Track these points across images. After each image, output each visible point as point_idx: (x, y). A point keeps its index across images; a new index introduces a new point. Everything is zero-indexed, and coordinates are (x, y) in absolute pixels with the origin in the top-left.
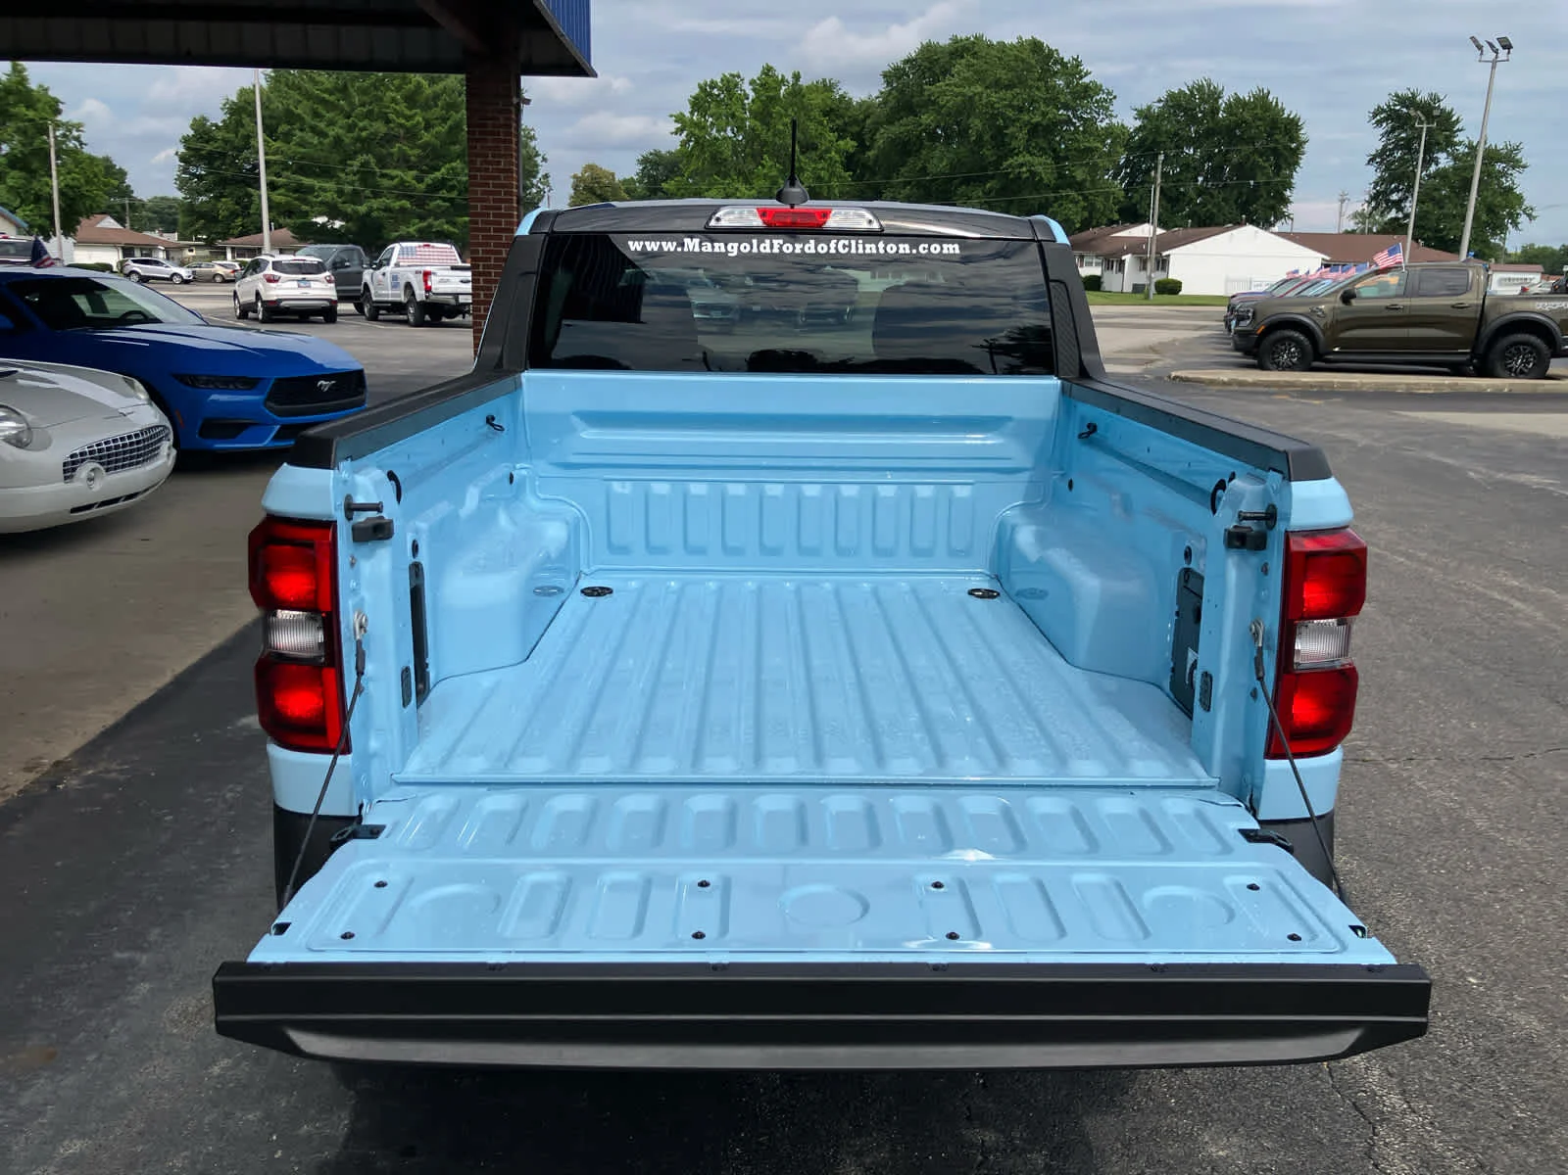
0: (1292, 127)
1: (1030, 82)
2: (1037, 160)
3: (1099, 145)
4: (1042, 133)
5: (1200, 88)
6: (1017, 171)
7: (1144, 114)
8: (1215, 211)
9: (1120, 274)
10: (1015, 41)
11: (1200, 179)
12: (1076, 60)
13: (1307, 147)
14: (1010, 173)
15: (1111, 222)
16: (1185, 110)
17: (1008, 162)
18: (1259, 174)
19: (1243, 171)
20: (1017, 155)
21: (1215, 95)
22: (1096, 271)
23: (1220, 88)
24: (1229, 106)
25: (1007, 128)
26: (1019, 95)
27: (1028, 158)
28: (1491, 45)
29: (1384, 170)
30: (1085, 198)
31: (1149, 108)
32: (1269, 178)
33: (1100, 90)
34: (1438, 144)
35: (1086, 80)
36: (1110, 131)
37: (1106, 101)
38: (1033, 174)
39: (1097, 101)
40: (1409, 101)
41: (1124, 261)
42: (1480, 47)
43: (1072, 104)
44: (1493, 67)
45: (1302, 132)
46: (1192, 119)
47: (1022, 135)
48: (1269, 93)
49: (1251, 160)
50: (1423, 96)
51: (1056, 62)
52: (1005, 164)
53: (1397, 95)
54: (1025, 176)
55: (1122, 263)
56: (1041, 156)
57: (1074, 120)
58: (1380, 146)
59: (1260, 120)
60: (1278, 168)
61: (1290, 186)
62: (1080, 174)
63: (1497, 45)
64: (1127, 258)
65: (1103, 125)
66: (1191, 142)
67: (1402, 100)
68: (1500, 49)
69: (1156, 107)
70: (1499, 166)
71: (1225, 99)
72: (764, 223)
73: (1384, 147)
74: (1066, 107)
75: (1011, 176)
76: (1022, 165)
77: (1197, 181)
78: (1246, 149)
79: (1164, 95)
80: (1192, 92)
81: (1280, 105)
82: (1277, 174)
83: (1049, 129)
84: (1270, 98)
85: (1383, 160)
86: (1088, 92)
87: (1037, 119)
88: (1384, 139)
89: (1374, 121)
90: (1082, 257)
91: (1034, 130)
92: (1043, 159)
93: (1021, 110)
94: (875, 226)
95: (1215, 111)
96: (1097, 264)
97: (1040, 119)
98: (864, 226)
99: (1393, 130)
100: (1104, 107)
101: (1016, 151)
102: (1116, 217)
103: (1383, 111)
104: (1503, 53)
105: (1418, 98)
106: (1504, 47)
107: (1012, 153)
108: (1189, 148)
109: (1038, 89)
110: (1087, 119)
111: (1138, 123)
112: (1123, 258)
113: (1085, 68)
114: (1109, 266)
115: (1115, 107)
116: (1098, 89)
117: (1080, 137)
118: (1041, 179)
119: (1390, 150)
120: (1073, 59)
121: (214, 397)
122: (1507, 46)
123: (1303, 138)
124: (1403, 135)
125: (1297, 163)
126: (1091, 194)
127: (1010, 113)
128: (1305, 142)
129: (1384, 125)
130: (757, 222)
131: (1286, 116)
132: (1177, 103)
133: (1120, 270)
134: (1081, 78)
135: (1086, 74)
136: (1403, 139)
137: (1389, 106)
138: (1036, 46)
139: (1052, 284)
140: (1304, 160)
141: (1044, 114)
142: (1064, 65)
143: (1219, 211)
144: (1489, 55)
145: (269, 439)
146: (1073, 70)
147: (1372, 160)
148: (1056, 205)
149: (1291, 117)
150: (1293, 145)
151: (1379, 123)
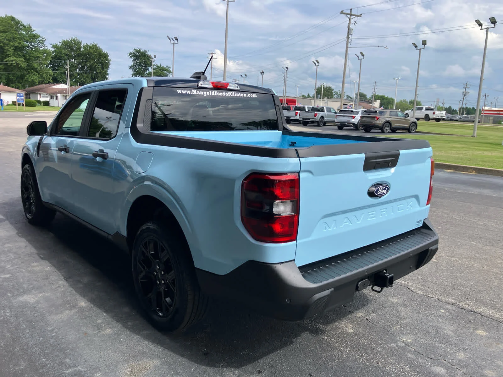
0: (106, 56)
1: (12, 31)
2: (18, 59)
3: (41, 56)
4: (18, 49)
5: (74, 40)
6: (11, 63)
7: (55, 47)
8: (85, 81)
9: (57, 101)
10: (10, 16)
11: (78, 70)
12: (29, 25)
13: (111, 62)
14: (8, 63)
15: (49, 82)
16: (70, 47)
17: (7, 59)
18: (97, 70)
19: (92, 68)
20: (10, 57)
21: (79, 43)
22: (47, 99)
23: (81, 41)
24: (84, 47)
25: (5, 47)
26: (9, 35)
27: (15, 58)
28: (172, 39)
29: (134, 71)
30: (39, 74)
31: (57, 45)
32: (101, 71)
33: (40, 37)
34: (148, 64)
35: (34, 33)
36: (44, 51)
37: (42, 41)
38: (18, 64)
39: (39, 40)
40: (138, 51)
41: (58, 96)
42: (170, 39)
43: (29, 40)
44: (174, 45)
45: (109, 57)
46: (72, 50)
47: (11, 50)
48: (97, 44)
49: (94, 65)
50: (142, 50)
51: (21, 25)
52: (5, 60)
53: (135, 49)
54: (14, 64)
55: (57, 97)
56: (20, 58)
57: (31, 46)
58: (132, 64)
59: (95, 52)
60: (103, 68)
61: (107, 74)
62: (36, 65)
63: (174, 39)
64: (59, 95)
65: (42, 49)
66: (74, 57)
67: (137, 51)
68: (175, 40)
69: (59, 45)
71: (83, 45)
72: (213, 86)
73: (134, 64)
74: (27, 41)
75: (9, 64)
76: (12, 61)
77: (76, 71)
78: (92, 62)
79: (61, 41)
80: (71, 41)
81: (101, 48)
82: (103, 70)
83: (22, 48)
84: (98, 46)
85: (133, 68)
86: (35, 37)
87: (16, 45)
88: (133, 62)
89: (129, 56)
90: (40, 94)
91: (16, 49)
92: (21, 59)
93: (10, 41)
94: (239, 89)
95: (80, 48)
96: (46, 97)
97: (18, 45)
99: (135, 60)
100: (42, 42)
101: (10, 55)
102: (52, 81)
103: (132, 54)
104: (176, 41)
105: (141, 51)
106: (176, 40)
107: (8, 56)
108: (72, 59)
109: (15, 34)
110: (36, 46)
111: (53, 50)
112: (57, 95)
113: (33, 28)
114: (52, 97)
115: (46, 43)
116: (39, 37)
117: (34, 53)
118: (21, 66)
119: (135, 65)
120: (28, 25)
122: (177, 40)
123: (110, 59)
124: (138, 61)
125: (109, 67)
126: (41, 72)
127: (6, 42)
128: (110, 61)
129: (133, 58)
131: (103, 52)
132: (66, 44)
133: (57, 99)
134: (32, 32)
135: (34, 31)
136: (138, 62)
137: (133, 53)
138: (13, 19)
139: (276, 106)
140: (111, 66)
141: (19, 43)
142: (25, 27)
143: (86, 81)
144: (172, 42)
146: (28, 29)
147: (130, 68)
148: (28, 75)
149: (105, 52)
150: (107, 61)
151: (131, 57)
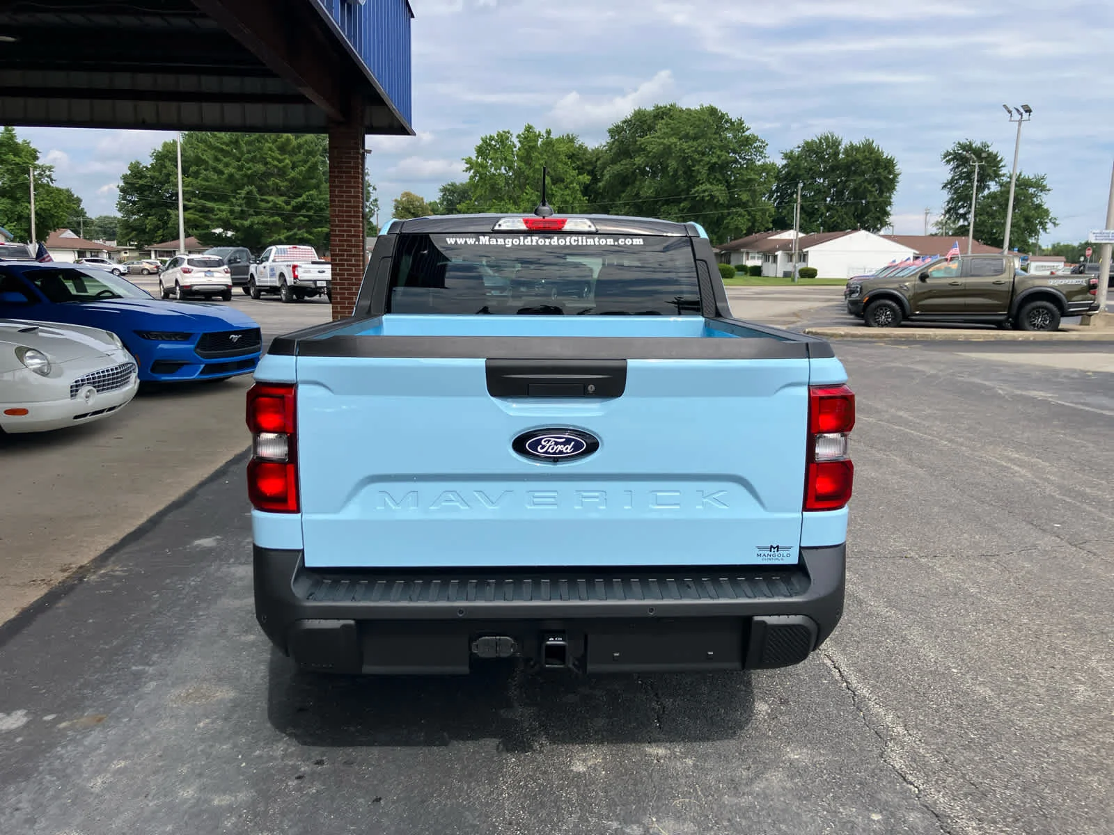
0: (889, 165)
1: (710, 135)
2: (715, 188)
3: (757, 177)
4: (718, 170)
5: (827, 138)
6: (702, 195)
7: (788, 156)
8: (839, 221)
9: (774, 265)
10: (698, 108)
11: (828, 199)
12: (740, 120)
13: (900, 178)
14: (696, 197)
15: (768, 230)
16: (816, 153)
17: (696, 189)
18: (868, 196)
19: (858, 194)
20: (702, 184)
21: (835, 144)
22: (758, 263)
23: (840, 138)
24: (846, 150)
25: (694, 166)
26: (701, 144)
27: (709, 186)
28: (1018, 110)
29: (954, 193)
30: (749, 214)
31: (792, 152)
32: (876, 198)
33: (757, 140)
34: (989, 175)
35: (747, 133)
36: (764, 168)
37: (760, 147)
38: (712, 197)
39: (755, 147)
40: (968, 147)
41: (777, 256)
42: (1010, 112)
43: (738, 150)
44: (1020, 125)
45: (896, 168)
46: (822, 159)
47: (704, 171)
48: (873, 142)
49: (863, 187)
50: (977, 144)
51: (726, 122)
52: (693, 191)
53: (959, 144)
54: (707, 198)
55: (775, 257)
56: (718, 185)
57: (740, 160)
58: (949, 177)
59: (868, 159)
60: (881, 192)
61: (890, 204)
62: (745, 197)
63: (1022, 110)
64: (779, 253)
65: (760, 163)
66: (823, 175)
67: (963, 147)
68: (1024, 112)
69: (797, 152)
70: (1031, 190)
71: (843, 146)
72: (527, 227)
73: (953, 178)
74: (734, 152)
75: (698, 198)
76: (704, 191)
77: (826, 200)
78: (859, 179)
79: (801, 143)
80: (820, 141)
81: (880, 149)
82: (881, 196)
83: (724, 166)
84: (874, 145)
85: (952, 186)
86: (748, 141)
87: (714, 160)
88: (952, 173)
89: (945, 160)
90: (748, 253)
91: (712, 168)
92: (720, 187)
93: (703, 154)
94: (593, 229)
95: (836, 153)
96: (758, 258)
97: (717, 160)
98: (586, 228)
99: (958, 167)
100: (760, 150)
101: (701, 182)
102: (771, 226)
103: (951, 154)
104: (1026, 115)
105: (974, 146)
106: (1026, 111)
107: (697, 183)
108: (820, 178)
109: (715, 139)
110: (749, 160)
111: (785, 162)
112: (776, 253)
113: (746, 125)
114: (766, 258)
115: (767, 152)
116: (756, 139)
117: (745, 173)
118: (718, 201)
119: (956, 180)
120: (739, 120)
121: (161, 346)
122: (1028, 111)
123: (897, 172)
124: (965, 170)
125: (894, 189)
126: (752, 210)
127: (696, 156)
128: (898, 175)
129: (952, 163)
130: (523, 227)
131: (885, 157)
132: (811, 149)
133: (774, 262)
134: (744, 132)
135: (748, 129)
136: (964, 173)
137: (954, 151)
138: (712, 111)
139: (698, 262)
140: (899, 187)
141: (719, 157)
142: (732, 124)
143: (842, 222)
144: (1016, 116)
145: (198, 373)
146: (738, 127)
147: (945, 187)
148: (729, 218)
149: (889, 158)
150: (891, 177)
151: (948, 162)
